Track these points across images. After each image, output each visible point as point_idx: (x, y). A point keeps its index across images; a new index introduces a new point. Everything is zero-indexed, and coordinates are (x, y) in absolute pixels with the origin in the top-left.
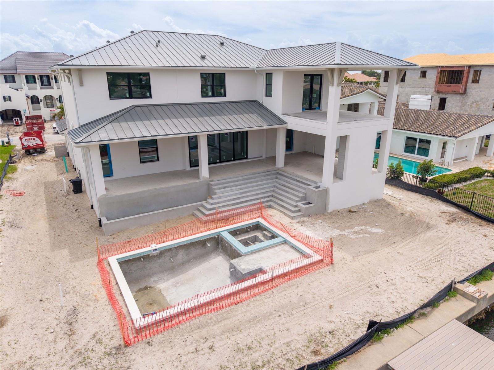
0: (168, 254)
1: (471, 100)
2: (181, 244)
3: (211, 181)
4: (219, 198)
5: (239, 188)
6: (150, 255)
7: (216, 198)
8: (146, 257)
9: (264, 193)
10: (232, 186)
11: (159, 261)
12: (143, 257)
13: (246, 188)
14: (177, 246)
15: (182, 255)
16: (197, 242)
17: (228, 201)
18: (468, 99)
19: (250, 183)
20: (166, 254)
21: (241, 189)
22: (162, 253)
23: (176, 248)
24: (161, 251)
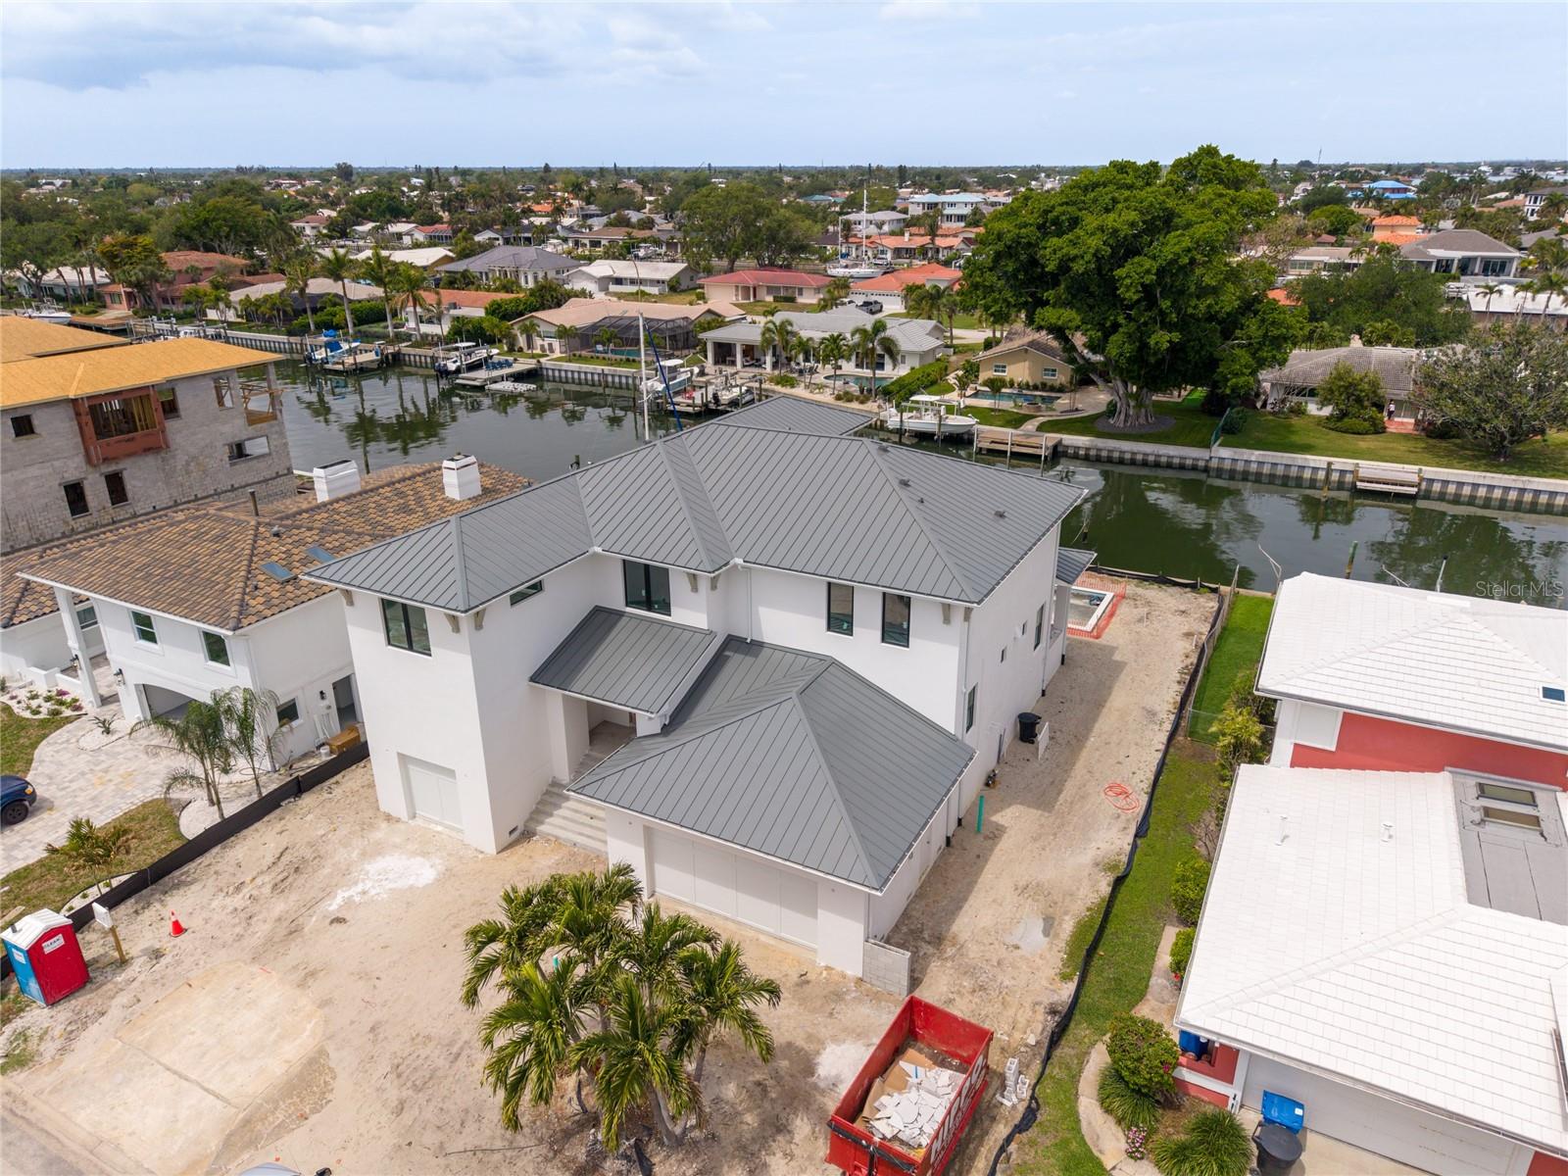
1: (181, 459)
18: (174, 457)
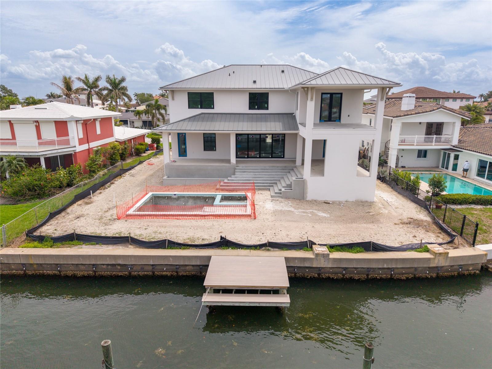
0: (183, 199)
2: (191, 196)
3: (237, 166)
4: (236, 177)
5: (254, 174)
6: (172, 197)
7: (233, 177)
8: (169, 198)
9: (271, 180)
10: (250, 172)
11: (177, 202)
12: (168, 197)
13: (260, 175)
14: (188, 196)
15: (192, 203)
16: (201, 197)
17: (241, 180)
19: (265, 172)
20: (181, 199)
21: (255, 175)
22: (179, 198)
23: (187, 197)
24: (178, 196)
